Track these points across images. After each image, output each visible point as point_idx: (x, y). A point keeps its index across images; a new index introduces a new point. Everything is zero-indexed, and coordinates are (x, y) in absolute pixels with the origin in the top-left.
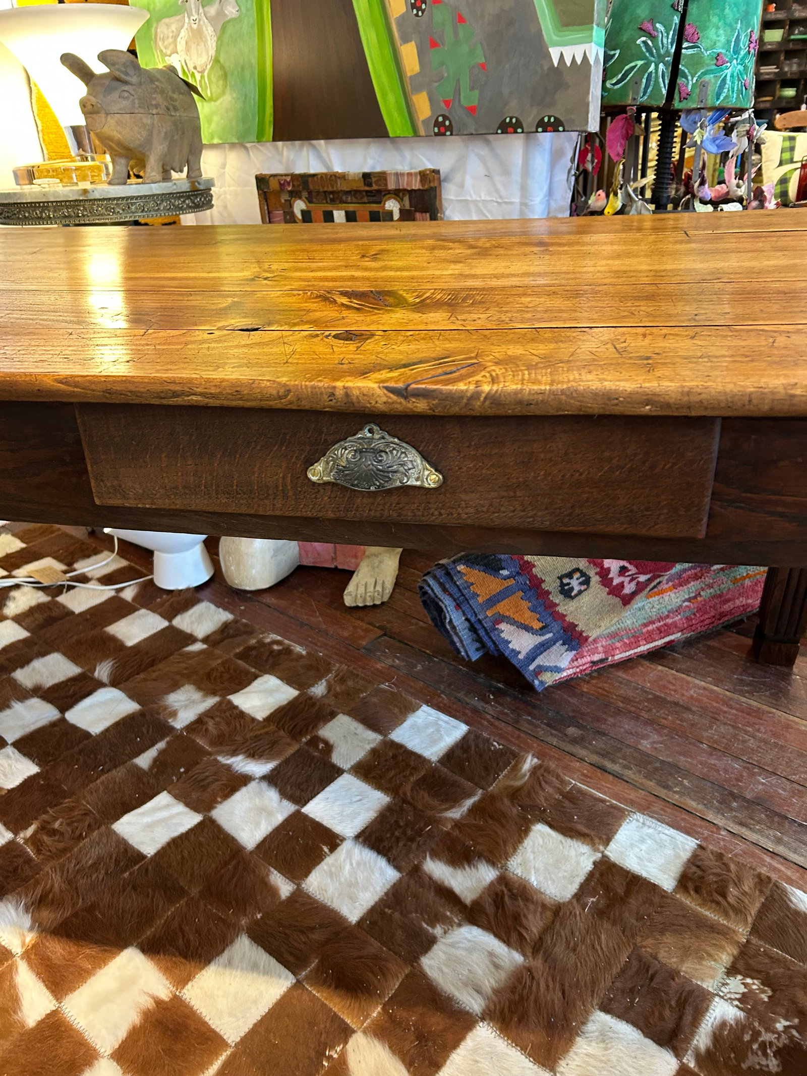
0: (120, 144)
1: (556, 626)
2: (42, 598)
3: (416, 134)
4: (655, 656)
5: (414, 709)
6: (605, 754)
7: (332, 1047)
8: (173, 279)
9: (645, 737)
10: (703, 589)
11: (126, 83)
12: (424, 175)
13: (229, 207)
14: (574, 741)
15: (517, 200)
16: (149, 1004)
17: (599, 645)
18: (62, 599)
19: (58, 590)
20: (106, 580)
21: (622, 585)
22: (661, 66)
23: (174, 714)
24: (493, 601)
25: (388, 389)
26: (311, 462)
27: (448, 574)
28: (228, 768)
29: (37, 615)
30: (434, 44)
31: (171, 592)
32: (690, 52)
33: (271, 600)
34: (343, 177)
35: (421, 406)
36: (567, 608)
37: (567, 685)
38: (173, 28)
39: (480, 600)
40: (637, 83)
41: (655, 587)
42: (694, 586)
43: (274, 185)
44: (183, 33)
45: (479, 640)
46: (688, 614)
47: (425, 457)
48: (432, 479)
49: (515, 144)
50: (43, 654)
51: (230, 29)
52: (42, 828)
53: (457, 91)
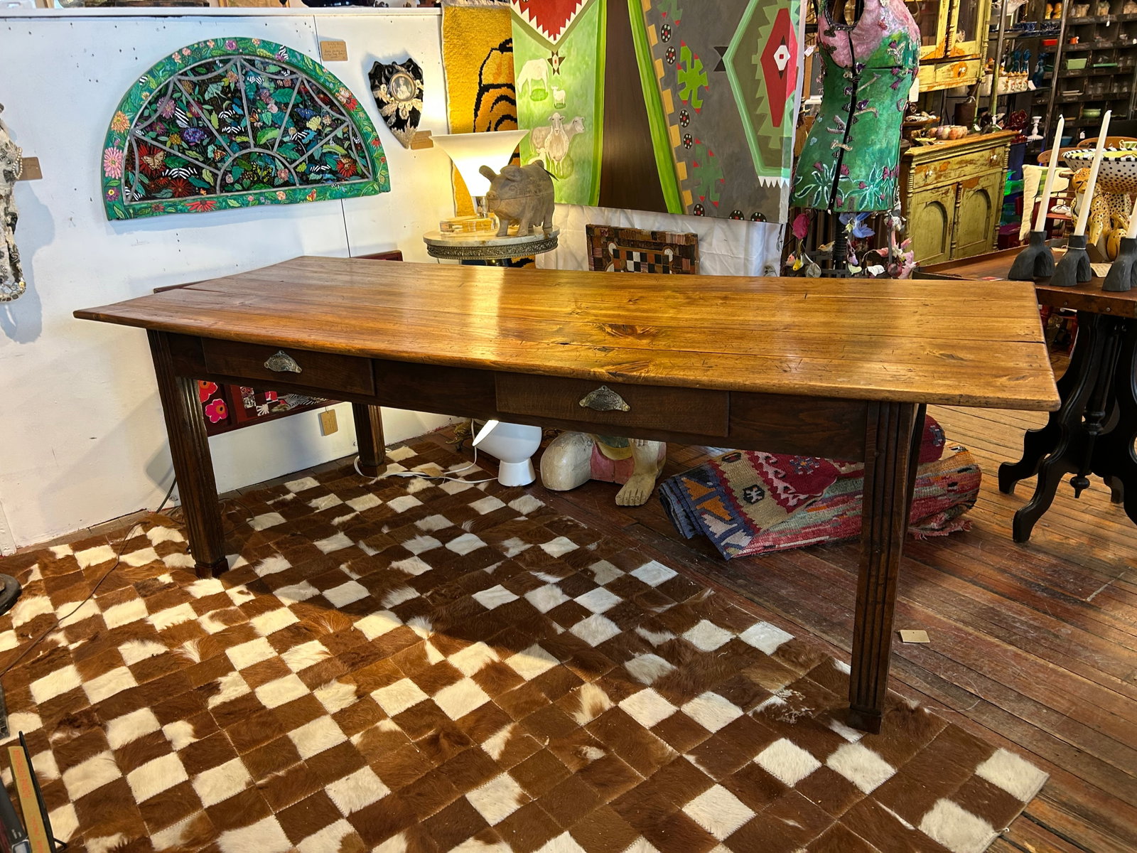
0: (506, 214)
1: (740, 520)
2: (429, 484)
3: (684, 213)
4: (810, 549)
5: (647, 561)
6: (755, 594)
7: (575, 687)
8: (532, 311)
9: (783, 588)
10: (848, 510)
11: (514, 181)
12: (687, 237)
13: (568, 242)
14: (740, 586)
15: (742, 256)
16: (489, 661)
17: (770, 537)
18: (441, 486)
19: (440, 481)
20: (468, 478)
21: (787, 499)
22: (826, 188)
23: (507, 549)
24: (701, 500)
25: (610, 373)
26: (581, 398)
27: (675, 482)
28: (536, 577)
29: (428, 494)
30: (696, 165)
31: (509, 487)
32: (844, 180)
33: (570, 498)
34: (640, 232)
35: (620, 379)
36: (749, 510)
37: (747, 559)
38: (543, 133)
39: (693, 499)
40: (812, 196)
41: (811, 504)
42: (841, 507)
43: (597, 232)
44: (549, 137)
45: (691, 524)
46: (835, 525)
47: (623, 399)
48: (626, 407)
49: (742, 226)
50: (433, 514)
51: (578, 139)
52: (436, 592)
53: (708, 192)
